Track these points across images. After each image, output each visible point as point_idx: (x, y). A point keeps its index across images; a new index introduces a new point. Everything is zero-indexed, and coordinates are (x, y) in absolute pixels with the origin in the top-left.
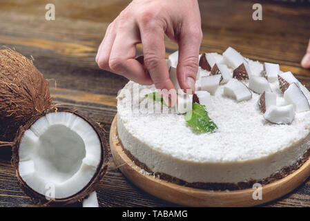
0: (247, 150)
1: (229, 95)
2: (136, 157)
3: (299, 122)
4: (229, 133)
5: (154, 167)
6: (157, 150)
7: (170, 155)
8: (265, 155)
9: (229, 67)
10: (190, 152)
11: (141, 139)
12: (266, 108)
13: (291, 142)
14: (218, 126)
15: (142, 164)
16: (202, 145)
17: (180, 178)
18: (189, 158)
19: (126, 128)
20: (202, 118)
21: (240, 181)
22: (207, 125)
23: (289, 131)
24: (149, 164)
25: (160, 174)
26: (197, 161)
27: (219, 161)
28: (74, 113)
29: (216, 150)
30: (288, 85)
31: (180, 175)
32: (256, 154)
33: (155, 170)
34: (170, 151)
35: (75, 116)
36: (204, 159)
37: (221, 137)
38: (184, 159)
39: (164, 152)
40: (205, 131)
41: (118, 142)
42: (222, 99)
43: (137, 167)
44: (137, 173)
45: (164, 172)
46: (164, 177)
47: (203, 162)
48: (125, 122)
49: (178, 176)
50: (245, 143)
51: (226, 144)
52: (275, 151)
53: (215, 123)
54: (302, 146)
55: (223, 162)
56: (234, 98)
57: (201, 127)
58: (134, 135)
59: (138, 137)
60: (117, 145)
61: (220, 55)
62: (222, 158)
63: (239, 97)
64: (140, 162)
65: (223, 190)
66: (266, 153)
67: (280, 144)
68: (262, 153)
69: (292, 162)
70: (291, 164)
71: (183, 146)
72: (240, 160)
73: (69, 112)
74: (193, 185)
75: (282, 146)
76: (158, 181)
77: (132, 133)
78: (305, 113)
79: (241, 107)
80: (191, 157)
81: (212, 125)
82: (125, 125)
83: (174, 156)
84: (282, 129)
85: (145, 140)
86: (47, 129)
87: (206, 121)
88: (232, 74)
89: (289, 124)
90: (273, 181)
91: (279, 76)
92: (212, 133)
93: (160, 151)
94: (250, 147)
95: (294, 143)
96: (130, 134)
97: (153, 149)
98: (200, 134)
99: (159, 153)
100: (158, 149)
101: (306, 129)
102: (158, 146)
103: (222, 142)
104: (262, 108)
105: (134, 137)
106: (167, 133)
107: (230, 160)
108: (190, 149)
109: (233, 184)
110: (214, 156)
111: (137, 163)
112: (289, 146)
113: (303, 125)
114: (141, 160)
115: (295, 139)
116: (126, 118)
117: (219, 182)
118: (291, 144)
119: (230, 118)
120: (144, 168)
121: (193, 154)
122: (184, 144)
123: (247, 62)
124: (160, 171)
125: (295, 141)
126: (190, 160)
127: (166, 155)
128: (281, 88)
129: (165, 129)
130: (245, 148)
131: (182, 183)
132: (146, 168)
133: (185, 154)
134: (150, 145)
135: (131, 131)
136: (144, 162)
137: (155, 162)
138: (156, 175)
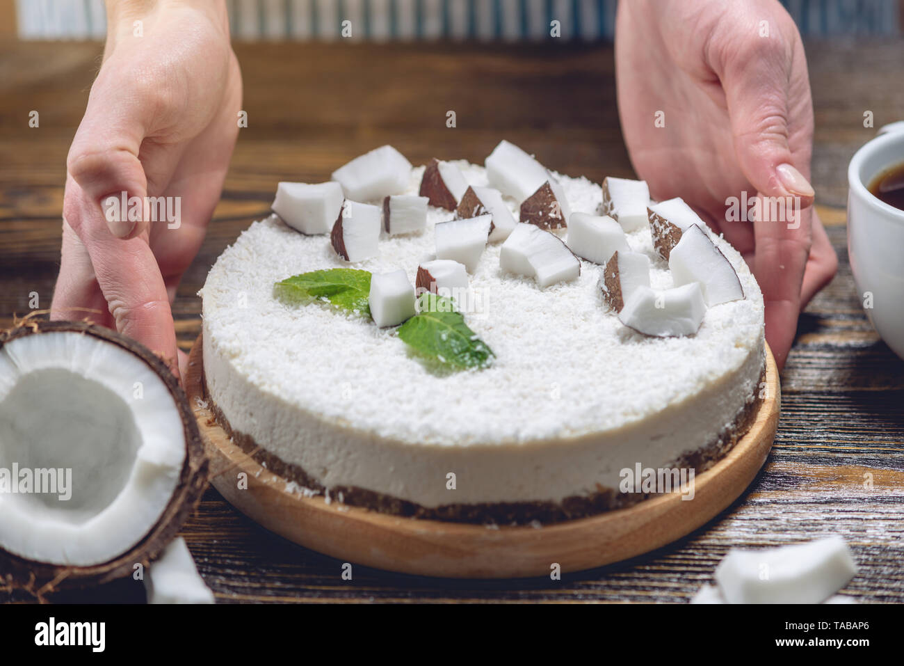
0: (584, 406)
1: (517, 271)
2: (272, 449)
3: (718, 329)
4: (529, 367)
5: (325, 472)
6: (333, 422)
7: (373, 432)
8: (633, 419)
9: (506, 198)
10: (427, 420)
11: (285, 397)
12: (624, 297)
13: (700, 380)
14: (497, 350)
15: (290, 467)
16: (458, 401)
17: (404, 497)
18: (427, 438)
19: (239, 369)
20: (450, 330)
21: (568, 494)
22: (467, 350)
23: (693, 353)
24: (310, 467)
25: (342, 489)
26: (448, 443)
27: (512, 440)
28: (87, 333)
29: (497, 412)
30: (677, 233)
31: (401, 487)
32: (609, 416)
33: (328, 481)
34: (370, 422)
35: (90, 340)
36: (467, 436)
37: (508, 379)
38: (412, 440)
39: (355, 425)
40: (462, 367)
41: (210, 417)
42: (498, 281)
43: (275, 478)
44: (276, 493)
45: (356, 483)
46: (356, 497)
48: (234, 356)
49: (397, 490)
50: (575, 389)
51: (524, 397)
52: (660, 406)
53: (487, 342)
54: (731, 393)
55: (521, 442)
56: (530, 277)
57: (449, 353)
58: (266, 388)
59: (276, 391)
60: (209, 423)
61: (475, 167)
62: (518, 431)
63: (544, 273)
64: (282, 464)
65: (523, 522)
66: (636, 413)
67: (672, 387)
68: (625, 414)
69: (705, 438)
70: (705, 444)
71: (406, 407)
72: (566, 435)
73: (72, 330)
74: (439, 515)
75: (677, 392)
76: (341, 509)
77: (256, 382)
78: (733, 305)
79: (552, 300)
80: (433, 434)
81: (479, 348)
82: (234, 362)
83: (384, 434)
84: (674, 349)
85: (297, 397)
86: (13, 383)
87: (462, 337)
88: (517, 216)
89: (691, 335)
91: (650, 212)
92: (481, 369)
93: (343, 424)
94: (590, 400)
95: (707, 383)
96: (252, 385)
97: (326, 418)
98: (447, 374)
99: (341, 430)
100: (338, 418)
101: (737, 346)
102: (338, 411)
103: (514, 391)
104: (613, 298)
105: (263, 394)
106: (357, 377)
107: (541, 435)
108: (426, 412)
109: (548, 505)
110: (494, 426)
111: (276, 466)
112: (695, 393)
113: (727, 336)
114: (285, 455)
115: (711, 373)
116: (235, 344)
118: (701, 386)
119: (525, 330)
120: (296, 479)
121: (437, 426)
122: (409, 401)
123: (557, 182)
124: (345, 481)
125: (712, 378)
126: (431, 442)
127: (361, 432)
128: (657, 244)
129: (348, 366)
130: (577, 403)
131: (408, 509)
132: (303, 479)
133: (415, 427)
134: (314, 408)
135: (253, 378)
136: (297, 461)
137: (331, 457)
138: (333, 496)
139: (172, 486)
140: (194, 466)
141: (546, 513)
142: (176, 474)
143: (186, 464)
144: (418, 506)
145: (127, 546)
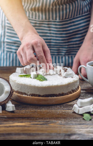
2: (21, 91)
5: (28, 92)
8: (66, 84)
11: (23, 83)
21: (59, 93)
25: (31, 94)
33: (29, 94)
38: (40, 86)
44: (22, 96)
45: (33, 93)
46: (33, 95)
47: (46, 86)
48: (15, 81)
49: (38, 93)
69: (74, 88)
72: (58, 85)
74: (43, 96)
75: (71, 81)
76: (31, 97)
83: (36, 86)
90: (69, 94)
92: (46, 81)
99: (31, 86)
105: (20, 84)
107: (55, 85)
109: (57, 94)
110: (50, 84)
111: (22, 93)
117: (52, 94)
124: (31, 93)
127: (33, 86)
131: (39, 96)
132: (25, 94)
133: (40, 85)
134: (27, 84)
135: (18, 82)
136: (24, 92)
137: (29, 90)
138: (29, 95)
139: (9, 94)
140: (12, 92)
141: (56, 95)
142: (9, 93)
143: (11, 92)
144: (40, 95)
145: (3, 100)
